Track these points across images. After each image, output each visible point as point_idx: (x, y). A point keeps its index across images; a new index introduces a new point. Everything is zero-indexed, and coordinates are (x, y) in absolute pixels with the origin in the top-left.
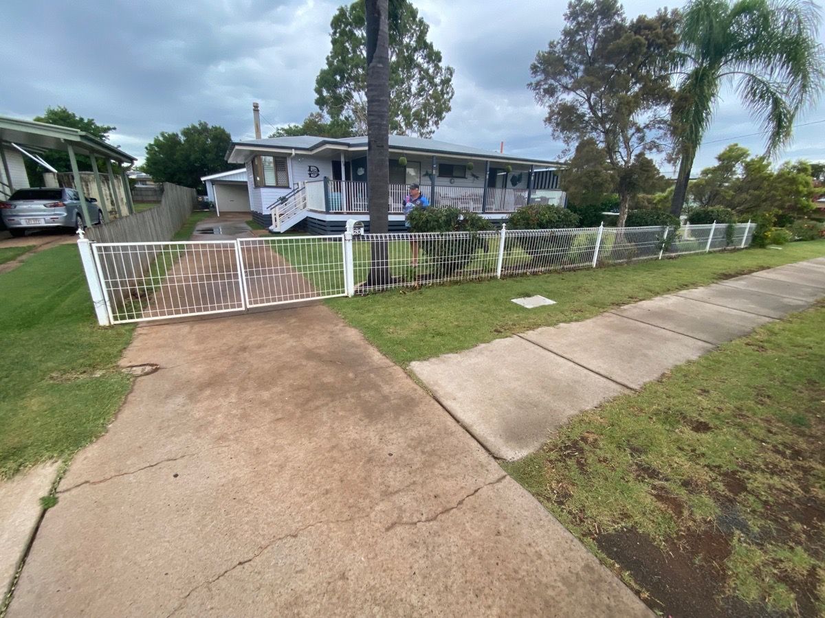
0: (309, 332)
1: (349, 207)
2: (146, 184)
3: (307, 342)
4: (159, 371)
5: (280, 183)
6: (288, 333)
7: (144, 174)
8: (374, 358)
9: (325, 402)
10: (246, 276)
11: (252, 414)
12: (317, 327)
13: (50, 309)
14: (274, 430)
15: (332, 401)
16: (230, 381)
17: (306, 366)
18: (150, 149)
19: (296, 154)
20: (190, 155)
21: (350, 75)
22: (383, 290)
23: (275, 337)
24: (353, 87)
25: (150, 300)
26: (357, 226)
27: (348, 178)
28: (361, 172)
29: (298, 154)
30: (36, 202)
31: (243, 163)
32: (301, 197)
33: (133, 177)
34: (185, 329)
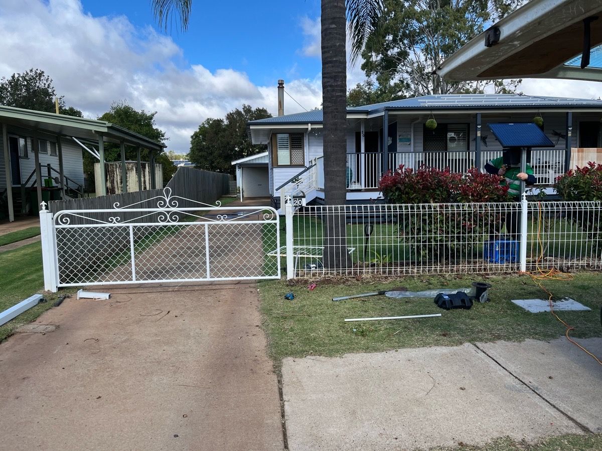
5: (295, 163)
29: (314, 129)
31: (267, 143)
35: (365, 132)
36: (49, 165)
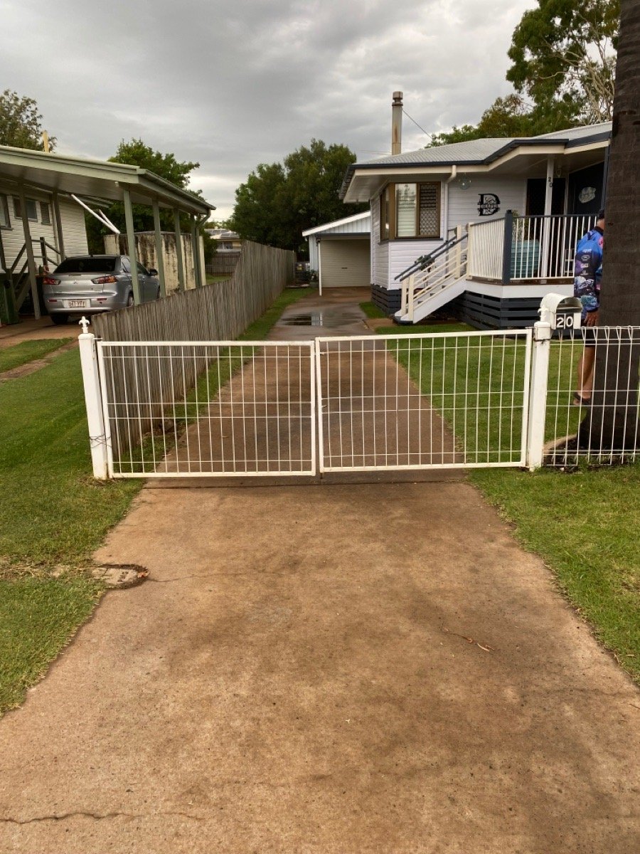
0: (428, 547)
1: (553, 269)
2: (231, 248)
3: (420, 573)
4: (146, 585)
5: (424, 232)
6: (383, 541)
7: (230, 232)
8: (579, 654)
9: (435, 759)
10: (324, 409)
11: (269, 741)
12: (446, 537)
13: (48, 441)
14: (304, 808)
15: (453, 764)
16: (250, 639)
17: (405, 636)
18: (242, 193)
19: (458, 175)
20: (294, 197)
21: (582, 10)
22: (617, 462)
23: (356, 546)
24: (585, 34)
25: (179, 437)
26: (566, 309)
27: (557, 210)
28: (588, 195)
29: (462, 174)
30: (84, 276)
31: (367, 201)
32: (460, 253)
33: (217, 237)
34: (210, 500)
35: (554, 180)
36: (42, 239)
